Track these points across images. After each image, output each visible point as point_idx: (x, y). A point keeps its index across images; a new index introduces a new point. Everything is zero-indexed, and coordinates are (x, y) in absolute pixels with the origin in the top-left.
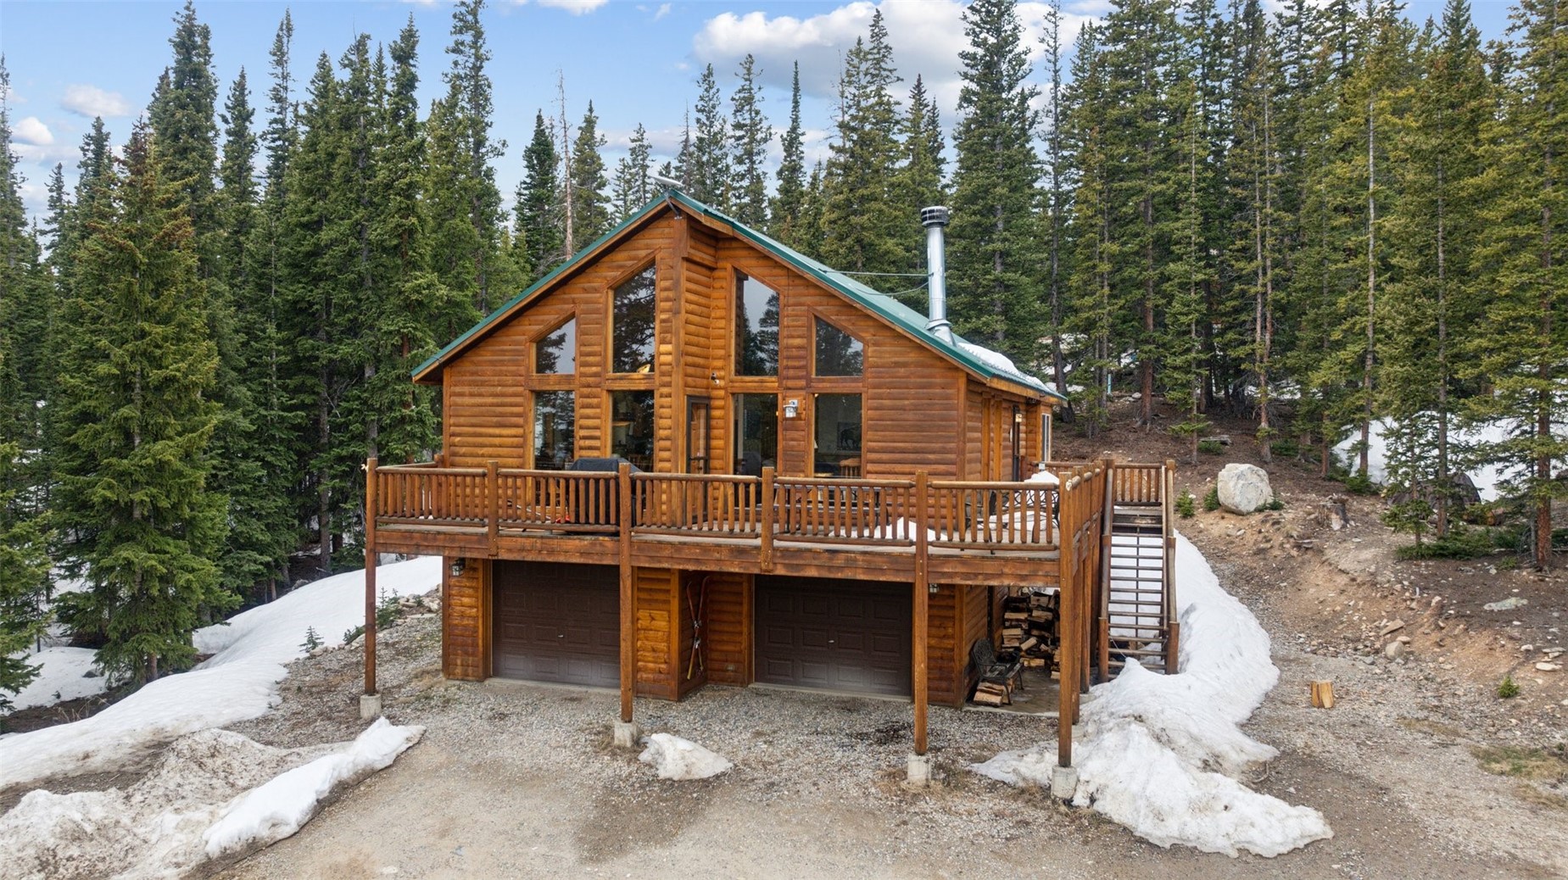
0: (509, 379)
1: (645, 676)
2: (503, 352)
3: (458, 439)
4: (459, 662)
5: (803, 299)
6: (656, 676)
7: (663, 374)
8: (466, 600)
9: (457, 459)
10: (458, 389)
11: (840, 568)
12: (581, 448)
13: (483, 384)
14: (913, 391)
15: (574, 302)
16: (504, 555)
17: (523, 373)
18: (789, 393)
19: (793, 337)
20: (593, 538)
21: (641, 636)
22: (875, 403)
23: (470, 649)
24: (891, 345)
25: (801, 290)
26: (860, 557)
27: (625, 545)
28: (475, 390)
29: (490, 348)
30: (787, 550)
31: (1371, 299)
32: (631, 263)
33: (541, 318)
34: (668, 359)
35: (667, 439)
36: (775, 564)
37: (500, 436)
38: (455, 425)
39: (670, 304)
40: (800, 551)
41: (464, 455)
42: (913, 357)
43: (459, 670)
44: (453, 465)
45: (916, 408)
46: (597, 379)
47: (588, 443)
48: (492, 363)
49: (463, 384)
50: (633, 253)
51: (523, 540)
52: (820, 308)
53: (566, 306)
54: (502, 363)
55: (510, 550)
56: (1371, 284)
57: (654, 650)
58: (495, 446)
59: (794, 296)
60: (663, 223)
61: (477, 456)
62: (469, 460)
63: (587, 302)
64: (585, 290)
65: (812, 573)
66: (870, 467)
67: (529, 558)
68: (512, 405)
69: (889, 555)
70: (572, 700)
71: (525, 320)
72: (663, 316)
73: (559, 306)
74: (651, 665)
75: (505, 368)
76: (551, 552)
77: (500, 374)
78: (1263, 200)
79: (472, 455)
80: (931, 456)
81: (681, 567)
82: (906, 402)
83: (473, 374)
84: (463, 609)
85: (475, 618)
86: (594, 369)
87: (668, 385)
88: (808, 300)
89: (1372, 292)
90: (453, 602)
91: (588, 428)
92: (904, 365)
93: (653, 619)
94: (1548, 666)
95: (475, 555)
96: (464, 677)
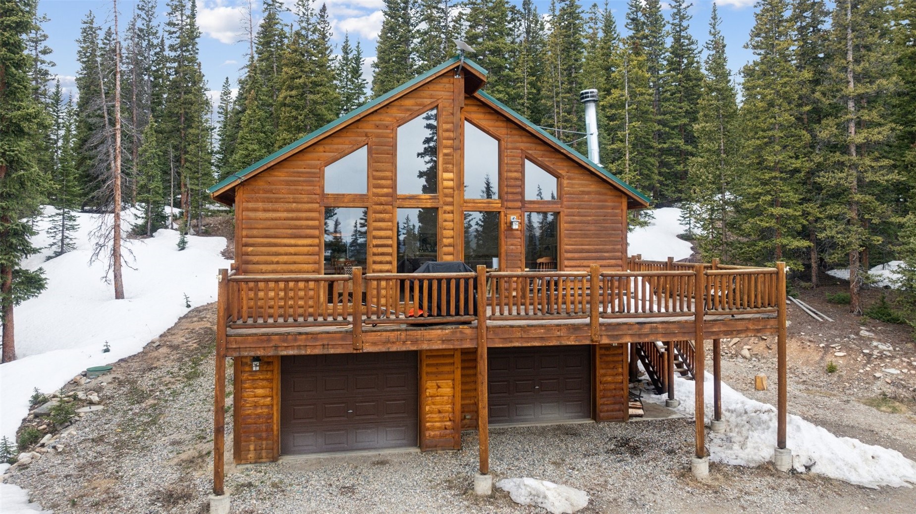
0: (305, 197)
1: (432, 433)
2: (299, 174)
3: (250, 249)
4: (252, 447)
5: (518, 145)
6: (443, 432)
7: (446, 196)
8: (260, 391)
9: (250, 267)
10: (250, 205)
11: (647, 335)
12: (374, 254)
13: (277, 201)
14: (594, 211)
15: (366, 135)
16: (368, 349)
17: (318, 192)
18: (509, 211)
19: (511, 171)
20: (454, 327)
21: (429, 402)
22: (569, 219)
23: (264, 435)
24: (579, 179)
25: (517, 138)
26: (659, 326)
27: (484, 331)
28: (269, 206)
29: (286, 170)
30: (610, 325)
32: (417, 108)
33: (336, 147)
34: (450, 184)
35: (450, 245)
36: (601, 336)
37: (296, 246)
38: (247, 237)
39: (451, 142)
40: (619, 324)
41: (258, 263)
43: (251, 455)
44: (246, 272)
45: (596, 222)
46: (389, 199)
47: (380, 250)
48: (288, 183)
49: (257, 201)
50: (419, 101)
51: (388, 334)
52: (530, 152)
53: (360, 139)
54: (296, 183)
55: (374, 344)
57: (440, 412)
58: (291, 254)
59: (511, 142)
60: (446, 80)
61: (272, 263)
62: (264, 267)
63: (378, 136)
64: (377, 127)
66: (566, 263)
67: (394, 348)
68: (307, 219)
69: (679, 322)
71: (320, 148)
72: (446, 151)
73: (353, 138)
74: (438, 424)
75: (300, 188)
76: (415, 341)
77: (296, 192)
79: (266, 263)
80: (606, 254)
82: (589, 218)
83: (266, 192)
84: (256, 399)
85: (270, 406)
86: (385, 190)
87: (452, 204)
88: (522, 146)
90: (245, 394)
91: (381, 238)
92: (588, 193)
93: (439, 387)
94: (841, 354)
95: (339, 351)
96: (258, 461)
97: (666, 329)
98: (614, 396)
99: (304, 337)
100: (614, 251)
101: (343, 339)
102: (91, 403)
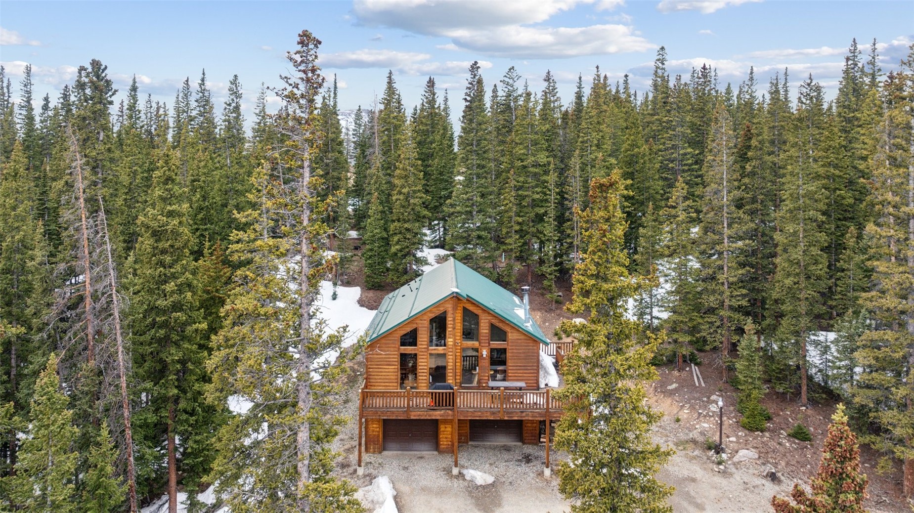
0: (392, 349)
1: (443, 446)
2: (390, 340)
3: (371, 371)
4: (372, 447)
5: (487, 318)
6: (448, 446)
7: (450, 349)
8: (375, 426)
9: (371, 377)
10: (371, 353)
11: (524, 417)
12: (420, 372)
14: (524, 348)
15: (417, 324)
16: (412, 418)
17: (396, 347)
18: (483, 348)
19: (484, 330)
20: (444, 411)
21: (442, 434)
22: (512, 352)
23: (376, 443)
24: (516, 333)
25: (487, 314)
26: (530, 413)
27: (456, 413)
29: (385, 338)
30: (508, 412)
32: (438, 312)
33: (404, 329)
34: (451, 344)
35: (451, 369)
36: (504, 416)
37: (388, 369)
40: (512, 412)
41: (374, 375)
42: (523, 337)
43: (371, 450)
45: (524, 353)
46: (426, 350)
47: (422, 371)
48: (386, 344)
50: (439, 308)
51: (420, 412)
52: (492, 321)
53: (414, 325)
54: (388, 344)
55: (415, 416)
58: (386, 372)
59: (484, 316)
61: (379, 375)
62: (376, 377)
63: (421, 324)
64: (421, 320)
65: (516, 418)
66: (510, 371)
67: (422, 418)
68: (392, 358)
71: (398, 330)
72: (449, 331)
73: (411, 325)
74: (445, 443)
76: (430, 416)
77: (389, 347)
79: (377, 375)
80: (529, 368)
82: (522, 351)
84: (373, 428)
85: (379, 432)
86: (424, 347)
87: (452, 352)
88: (489, 318)
90: (369, 428)
91: (422, 366)
93: (446, 427)
94: (687, 411)
95: (402, 418)
96: (374, 452)
97: (533, 415)
98: (532, 433)
99: (389, 412)
100: (532, 366)
101: (403, 414)
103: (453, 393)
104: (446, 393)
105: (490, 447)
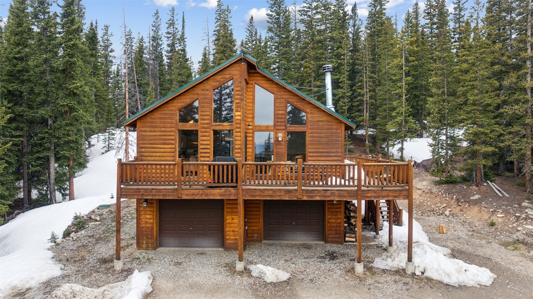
0: (168, 125)
1: (229, 242)
2: (166, 114)
3: (143, 150)
4: (144, 242)
5: (283, 96)
6: (235, 241)
7: (237, 124)
8: (148, 216)
9: (143, 158)
10: (143, 129)
11: (329, 196)
12: (201, 153)
13: (156, 127)
14: (325, 131)
15: (197, 95)
16: (184, 197)
17: (175, 122)
18: (278, 131)
19: (279, 110)
20: (226, 189)
21: (228, 226)
22: (311, 135)
23: (150, 237)
24: (317, 114)
25: (283, 93)
26: (336, 192)
27: (240, 191)
28: (152, 129)
29: (159, 112)
30: (308, 190)
31: (404, 103)
32: (223, 80)
33: (183, 100)
34: (239, 118)
35: (239, 149)
36: (303, 196)
37: (164, 148)
38: (142, 144)
39: (240, 96)
40: (313, 190)
41: (147, 156)
42: (325, 118)
43: (144, 246)
44: (141, 160)
45: (326, 137)
46: (209, 125)
47: (204, 151)
48: (160, 118)
49: (146, 127)
50: (224, 76)
51: (194, 191)
52: (290, 100)
53: (194, 96)
54: (164, 118)
55: (187, 195)
56: (404, 98)
57: (233, 231)
58: (162, 152)
59: (280, 95)
60: (237, 65)
61: (153, 156)
62: (149, 158)
63: (203, 95)
64: (203, 90)
65: (318, 198)
66: (309, 158)
67: (196, 198)
68: (169, 136)
69: (347, 190)
70: (202, 254)
71: (176, 101)
72: (237, 101)
73: (191, 96)
74: (232, 237)
75: (166, 120)
76: (207, 195)
77: (164, 123)
78: (366, 70)
79: (150, 156)
80: (332, 154)
81: (264, 199)
82: (323, 135)
83: (150, 123)
84: (146, 220)
85: (153, 224)
86: (207, 121)
87: (240, 128)
88: (286, 97)
89: (404, 101)
90: (141, 217)
91: (204, 145)
92: (322, 121)
93: (233, 219)
94: (501, 216)
95: (171, 198)
96: (147, 248)
97: (340, 194)
98: (336, 230)
99: (155, 191)
100: (336, 152)
101: (173, 192)
102: (96, 221)
103: (237, 165)
104: (228, 166)
105: (287, 246)
